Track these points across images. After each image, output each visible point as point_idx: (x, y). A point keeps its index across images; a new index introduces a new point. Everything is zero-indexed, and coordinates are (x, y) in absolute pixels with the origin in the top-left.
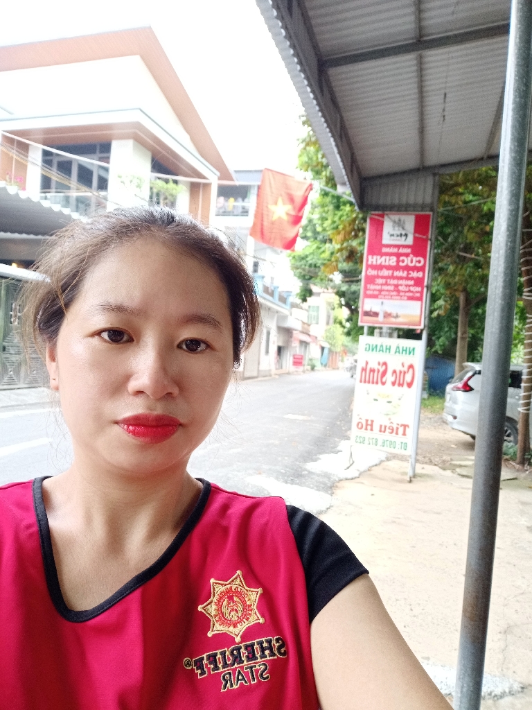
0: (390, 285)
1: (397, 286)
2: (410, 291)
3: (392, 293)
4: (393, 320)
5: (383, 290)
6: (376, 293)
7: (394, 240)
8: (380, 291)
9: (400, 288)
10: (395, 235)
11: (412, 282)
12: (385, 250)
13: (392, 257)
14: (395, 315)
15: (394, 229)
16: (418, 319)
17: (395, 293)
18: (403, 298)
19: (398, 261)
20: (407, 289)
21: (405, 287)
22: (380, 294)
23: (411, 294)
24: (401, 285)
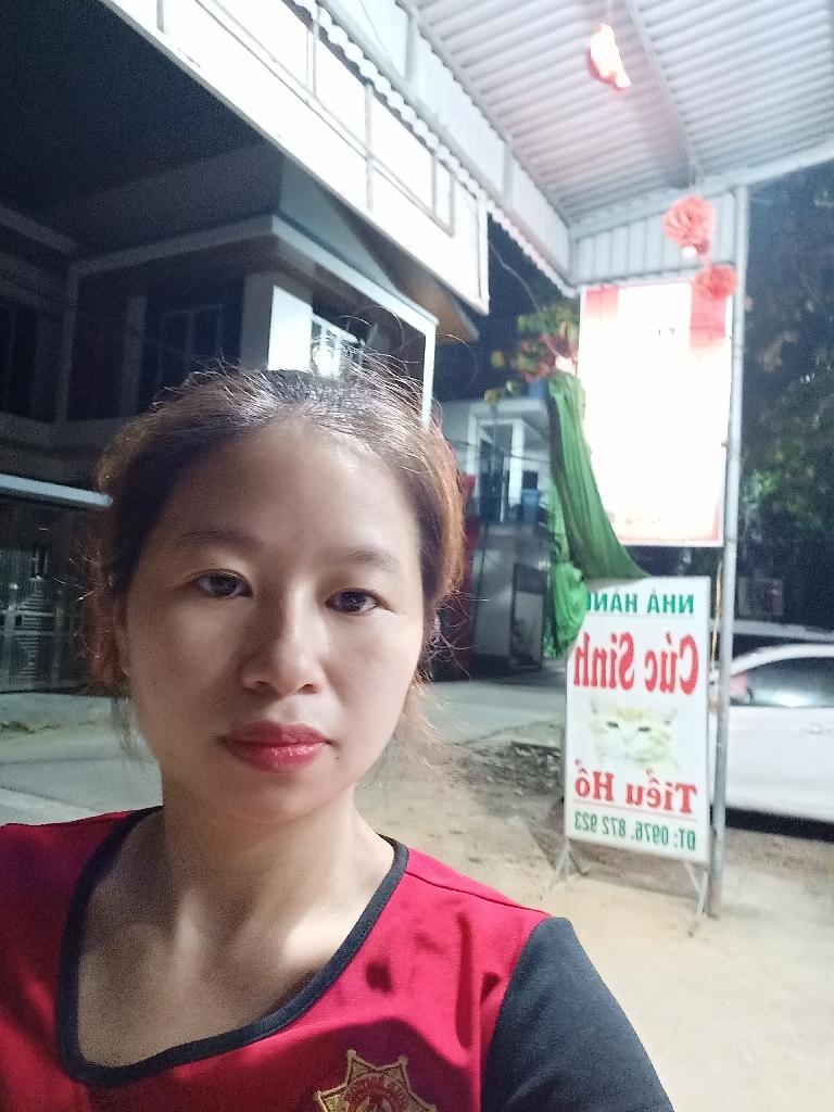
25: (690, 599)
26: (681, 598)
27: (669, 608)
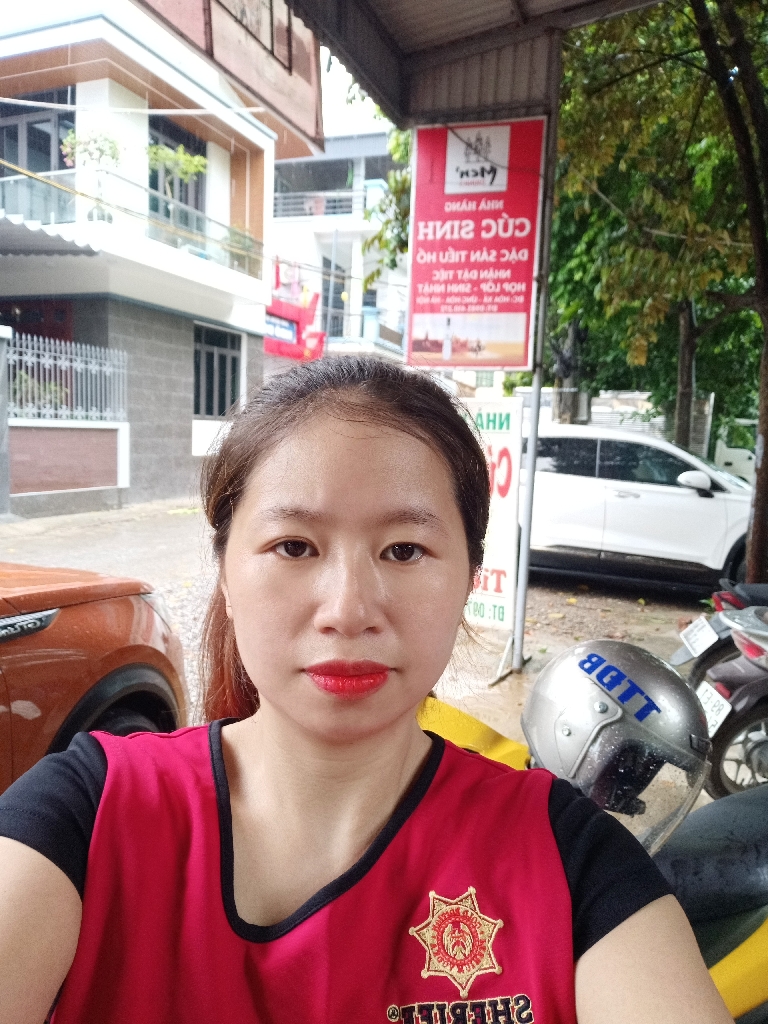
0: (462, 282)
1: (476, 283)
2: (503, 292)
3: (468, 300)
4: (471, 356)
5: (451, 294)
6: (436, 300)
7: (467, 184)
8: (445, 295)
9: (485, 287)
10: (471, 173)
11: (507, 274)
12: (451, 207)
13: (464, 223)
14: (475, 345)
15: (468, 162)
16: (521, 352)
17: (473, 299)
18: (489, 307)
19: (478, 230)
20: (498, 290)
21: (493, 286)
22: (444, 304)
23: (506, 299)
24: (485, 281)
25: (508, 416)
26: (501, 415)
27: (491, 424)
